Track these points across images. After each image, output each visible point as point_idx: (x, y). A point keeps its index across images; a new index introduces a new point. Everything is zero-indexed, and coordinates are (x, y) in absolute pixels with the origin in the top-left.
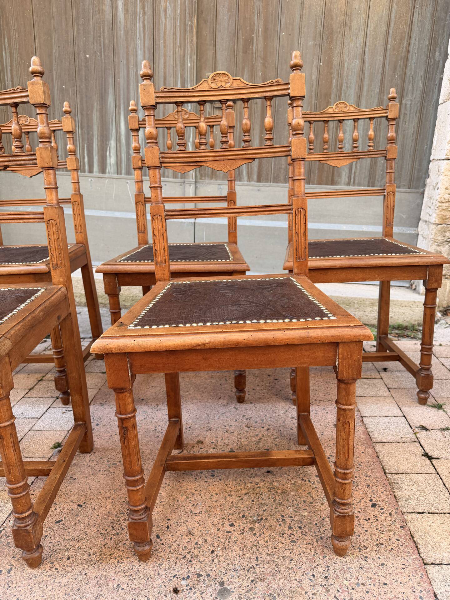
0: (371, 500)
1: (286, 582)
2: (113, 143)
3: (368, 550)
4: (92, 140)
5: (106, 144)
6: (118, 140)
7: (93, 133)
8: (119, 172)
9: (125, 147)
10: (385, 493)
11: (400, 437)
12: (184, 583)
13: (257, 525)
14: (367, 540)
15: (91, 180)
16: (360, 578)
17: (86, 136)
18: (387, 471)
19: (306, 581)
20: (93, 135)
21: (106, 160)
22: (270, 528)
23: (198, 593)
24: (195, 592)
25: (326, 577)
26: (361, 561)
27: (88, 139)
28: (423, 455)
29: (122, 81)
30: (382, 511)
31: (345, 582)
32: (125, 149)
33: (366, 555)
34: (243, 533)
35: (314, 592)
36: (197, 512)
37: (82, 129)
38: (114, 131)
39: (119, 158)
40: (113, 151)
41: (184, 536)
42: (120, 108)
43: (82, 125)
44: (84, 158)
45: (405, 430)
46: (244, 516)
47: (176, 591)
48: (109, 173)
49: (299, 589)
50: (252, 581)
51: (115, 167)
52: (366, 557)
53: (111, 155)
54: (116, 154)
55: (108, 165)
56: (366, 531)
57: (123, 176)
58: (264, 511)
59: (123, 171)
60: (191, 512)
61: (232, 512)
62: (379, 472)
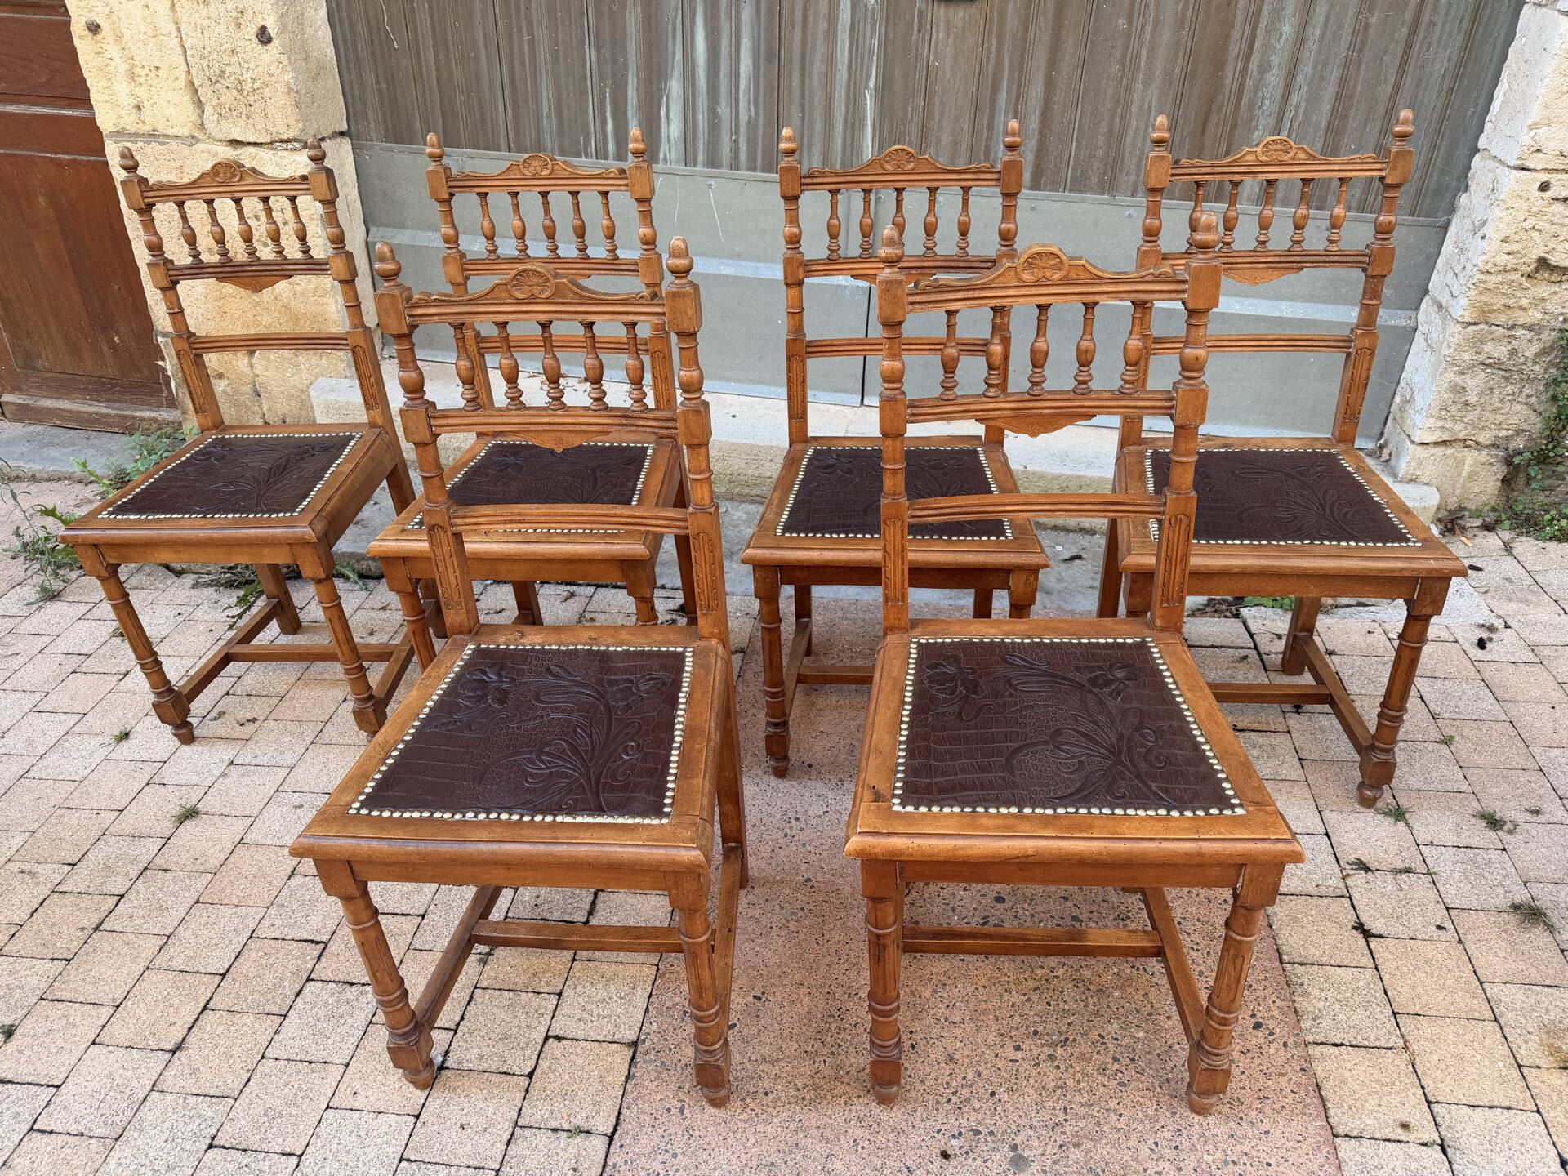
0: (1253, 1016)
1: (1113, 1151)
2: (675, 86)
3: (1244, 1106)
4: (625, 77)
5: (660, 90)
6: (689, 80)
7: (625, 58)
8: (689, 159)
9: (705, 97)
10: (1278, 1003)
11: (1314, 884)
12: (954, 1142)
13: (1060, 1050)
14: (1244, 1088)
16: (1229, 1152)
17: (608, 68)
18: (1285, 957)
19: (1144, 1151)
20: (626, 65)
21: (659, 128)
22: (1082, 1058)
23: (979, 1161)
24: (974, 1159)
25: (1176, 1148)
26: (1232, 1124)
27: (614, 74)
28: (1354, 928)
30: (1271, 1038)
31: (1206, 1157)
32: (706, 103)
33: (1241, 1114)
34: (1038, 1064)
35: (1158, 1169)
36: (957, 1019)
37: (598, 50)
38: (679, 55)
39: (690, 125)
40: (676, 108)
41: (943, 1065)
43: (597, 38)
44: (604, 123)
45: (1327, 866)
46: (1036, 1032)
47: (945, 1155)
48: (665, 160)
49: (1134, 1164)
50: (1061, 1146)
51: (681, 146)
52: (1241, 1119)
53: (672, 115)
54: (682, 116)
55: (664, 140)
56: (1243, 1073)
57: (699, 168)
58: (1069, 1024)
59: (700, 158)
60: (946, 1020)
61: (1014, 1023)
62: (1269, 959)
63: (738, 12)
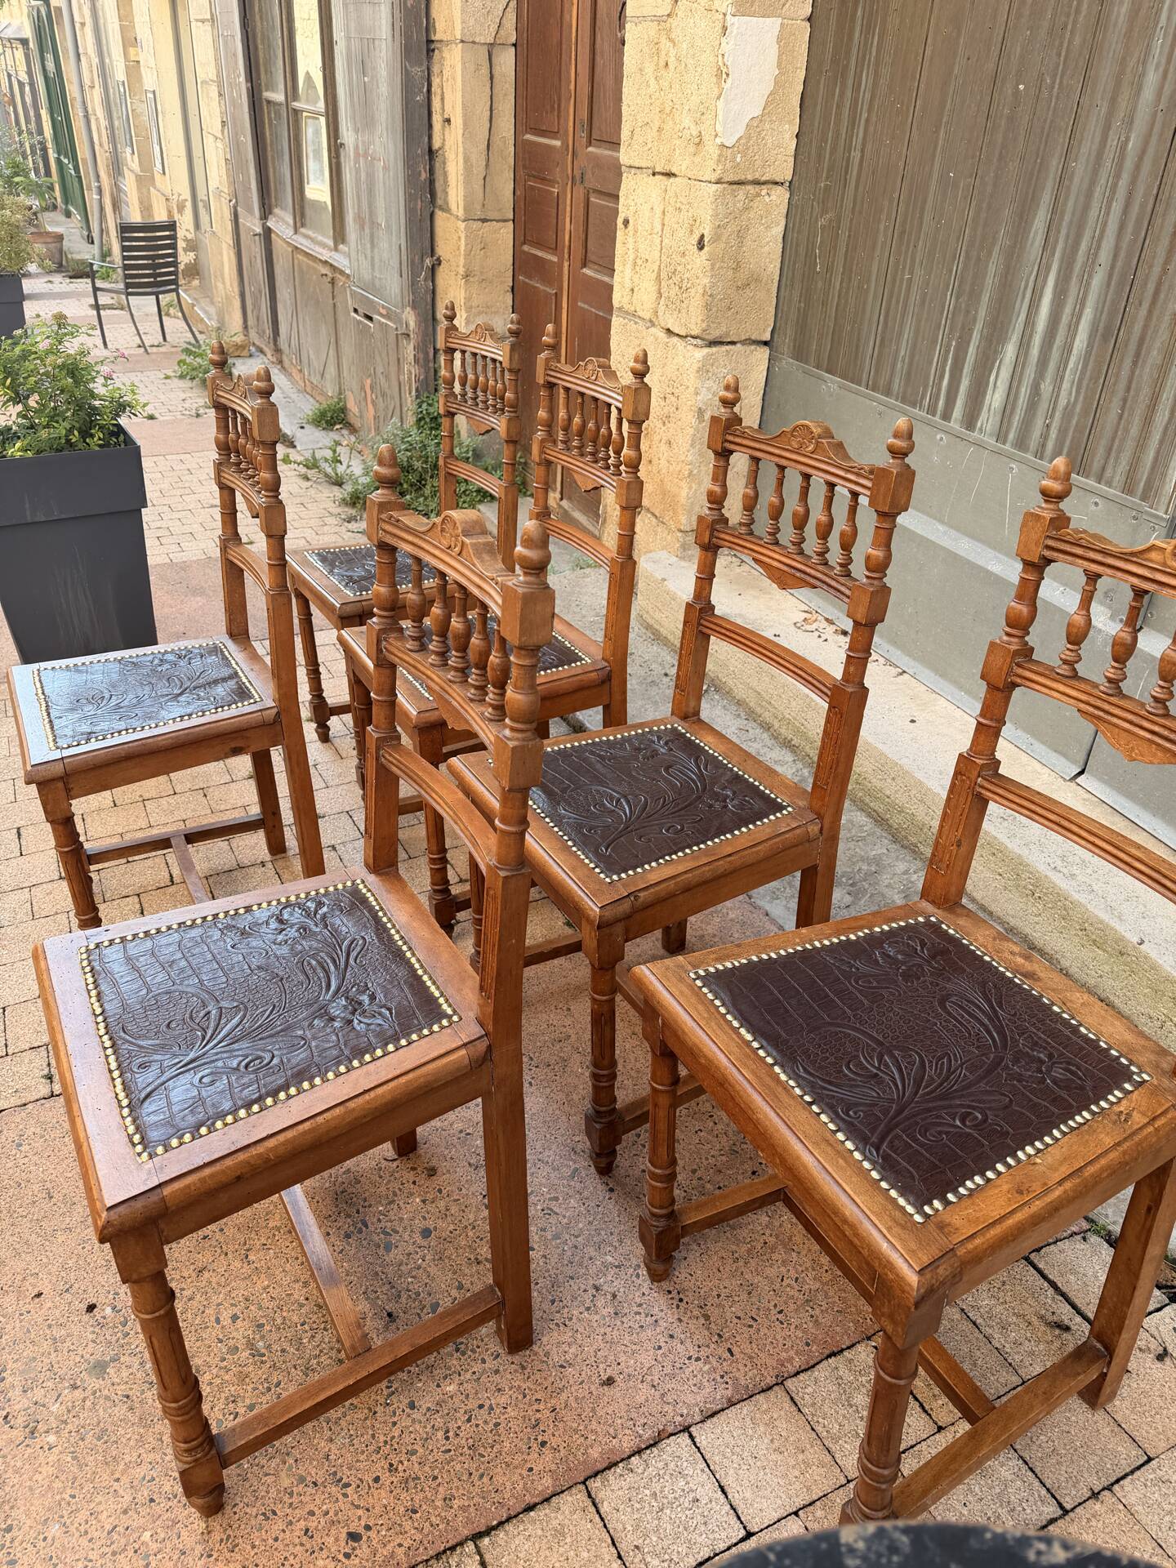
0: (368, 1528)
1: (132, 1443)
2: (1010, 351)
3: (228, 1555)
4: (971, 330)
5: (996, 352)
6: (1024, 345)
7: (977, 312)
8: (1001, 436)
9: (1034, 369)
10: (400, 1551)
12: (108, 1310)
13: (247, 1353)
14: (253, 1547)
15: (941, 439)
16: (159, 1556)
17: (960, 319)
19: (139, 1472)
20: (975, 320)
21: (985, 393)
22: (243, 1378)
23: (91, 1337)
24: (94, 1332)
25: (152, 1500)
26: (199, 1549)
27: (963, 328)
29: (1080, 169)
30: (341, 1557)
31: (147, 1534)
32: (1033, 376)
33: (215, 1555)
34: (221, 1341)
35: (121, 1492)
36: (252, 1257)
37: (957, 298)
38: (1023, 316)
39: (1012, 397)
40: (1005, 374)
41: (192, 1267)
42: (1053, 255)
43: (959, 286)
44: (942, 377)
46: (261, 1326)
47: (91, 1308)
48: (981, 429)
49: (121, 1467)
50: (128, 1397)
51: (998, 418)
52: (210, 1556)
53: (999, 383)
54: (1008, 384)
55: (985, 409)
56: (276, 1539)
57: (1007, 447)
58: (283, 1351)
59: (1011, 436)
60: (248, 1250)
61: (265, 1304)
63: (1090, 276)
